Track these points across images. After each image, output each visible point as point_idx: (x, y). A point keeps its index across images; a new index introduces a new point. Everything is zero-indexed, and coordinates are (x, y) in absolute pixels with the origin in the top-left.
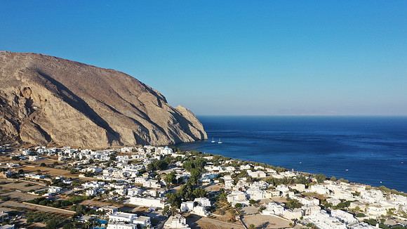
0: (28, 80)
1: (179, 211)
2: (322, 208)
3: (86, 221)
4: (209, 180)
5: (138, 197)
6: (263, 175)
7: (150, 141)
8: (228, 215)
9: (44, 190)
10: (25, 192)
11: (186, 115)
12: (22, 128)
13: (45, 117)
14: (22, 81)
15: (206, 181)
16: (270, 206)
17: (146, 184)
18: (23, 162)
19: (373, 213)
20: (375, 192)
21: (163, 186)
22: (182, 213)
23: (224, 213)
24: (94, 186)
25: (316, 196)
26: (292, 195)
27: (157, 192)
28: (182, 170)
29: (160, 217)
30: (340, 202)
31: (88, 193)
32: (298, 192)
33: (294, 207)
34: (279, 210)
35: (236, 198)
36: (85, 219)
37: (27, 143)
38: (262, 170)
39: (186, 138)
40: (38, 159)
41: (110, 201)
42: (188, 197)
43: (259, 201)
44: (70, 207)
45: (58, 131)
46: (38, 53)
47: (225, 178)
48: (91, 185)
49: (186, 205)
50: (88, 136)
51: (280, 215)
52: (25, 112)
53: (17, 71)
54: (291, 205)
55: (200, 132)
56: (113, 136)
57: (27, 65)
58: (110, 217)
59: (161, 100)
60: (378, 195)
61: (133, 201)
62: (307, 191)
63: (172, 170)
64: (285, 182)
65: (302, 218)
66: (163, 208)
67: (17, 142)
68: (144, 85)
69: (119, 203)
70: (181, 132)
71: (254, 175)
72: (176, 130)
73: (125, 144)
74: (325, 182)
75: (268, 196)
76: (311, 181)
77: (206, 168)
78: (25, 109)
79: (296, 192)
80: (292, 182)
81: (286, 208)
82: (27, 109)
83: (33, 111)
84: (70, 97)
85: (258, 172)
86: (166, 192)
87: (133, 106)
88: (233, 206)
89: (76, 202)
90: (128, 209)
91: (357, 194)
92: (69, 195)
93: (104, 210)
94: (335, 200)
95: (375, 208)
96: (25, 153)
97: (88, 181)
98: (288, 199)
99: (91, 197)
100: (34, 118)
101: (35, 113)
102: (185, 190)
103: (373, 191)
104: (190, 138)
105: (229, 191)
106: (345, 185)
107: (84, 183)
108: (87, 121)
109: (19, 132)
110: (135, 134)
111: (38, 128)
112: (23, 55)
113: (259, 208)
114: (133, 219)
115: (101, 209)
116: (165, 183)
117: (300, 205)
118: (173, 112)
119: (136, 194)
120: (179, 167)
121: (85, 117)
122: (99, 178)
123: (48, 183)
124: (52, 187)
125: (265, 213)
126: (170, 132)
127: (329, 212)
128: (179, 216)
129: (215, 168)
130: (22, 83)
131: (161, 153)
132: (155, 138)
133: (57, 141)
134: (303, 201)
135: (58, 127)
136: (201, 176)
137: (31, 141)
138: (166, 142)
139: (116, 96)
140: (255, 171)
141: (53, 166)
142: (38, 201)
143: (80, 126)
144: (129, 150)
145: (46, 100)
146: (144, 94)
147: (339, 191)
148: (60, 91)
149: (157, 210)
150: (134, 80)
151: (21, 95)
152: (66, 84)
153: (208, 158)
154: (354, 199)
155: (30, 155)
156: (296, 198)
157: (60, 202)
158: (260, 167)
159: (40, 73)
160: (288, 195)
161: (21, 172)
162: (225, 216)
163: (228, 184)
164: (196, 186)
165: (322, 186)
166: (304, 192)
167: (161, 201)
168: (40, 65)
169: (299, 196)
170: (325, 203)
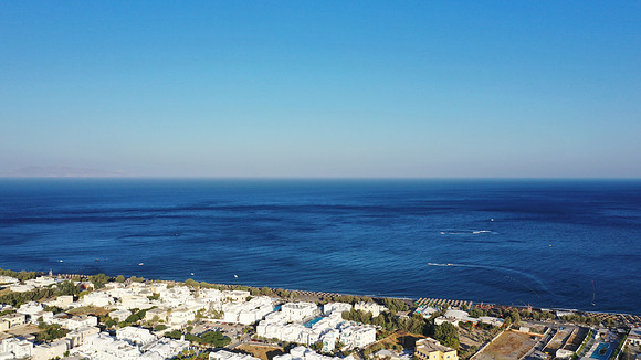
2: (103, 329)
16: (6, 346)
25: (92, 311)
26: (49, 318)
30: (130, 313)
32: (59, 310)
33: (53, 338)
34: (25, 349)
54: (47, 335)
60: (183, 293)
62: (77, 305)
65: (67, 354)
74: (107, 285)
76: (83, 287)
80: (50, 294)
81: (36, 343)
91: (155, 297)
94: (122, 312)
95: (179, 313)
98: (42, 325)
103: (177, 289)
106: (137, 286)
117: (64, 332)
127: (113, 334)
147: (127, 296)
154: (150, 306)
156: (56, 321)
160: (41, 319)
165: (101, 294)
166: (71, 308)
169: (63, 317)
170: (107, 319)
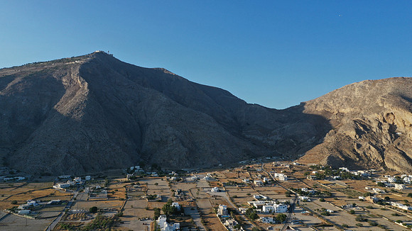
0: (391, 105)
12: (387, 154)
13: (410, 143)
14: (385, 107)
18: (388, 189)
37: (393, 170)
40: (405, 188)
46: (400, 77)
52: (389, 138)
53: (380, 97)
57: (389, 90)
67: (382, 168)
78: (388, 135)
82: (391, 135)
83: (397, 137)
96: (390, 180)
100: (399, 144)
109: (383, 158)
111: (403, 154)
137: (396, 168)
151: (384, 121)
155: (396, 183)
159: (404, 97)
161: (388, 199)
168: (403, 89)
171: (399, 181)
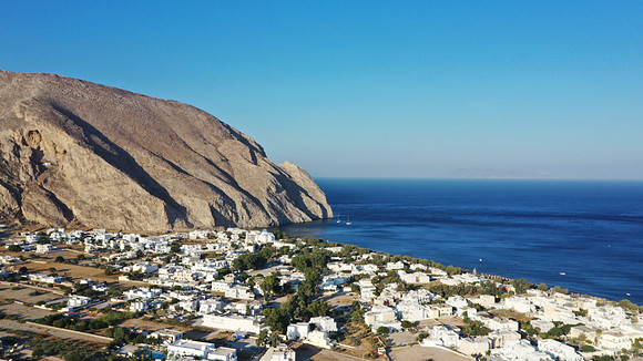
0: (36, 117)
1: (285, 339)
2: (524, 336)
3: (130, 354)
4: (335, 287)
5: (217, 314)
6: (424, 279)
7: (237, 220)
8: (366, 346)
9: (61, 301)
10: (30, 305)
11: (298, 178)
12: (26, 198)
13: (63, 180)
14: (26, 120)
15: (329, 288)
16: (436, 332)
17: (230, 293)
18: (26, 255)
19: (609, 345)
20: (613, 309)
21: (258, 296)
22: (288, 343)
23: (359, 343)
24: (144, 296)
25: (513, 315)
26: (473, 314)
27: (248, 307)
28: (290, 269)
29: (253, 348)
30: (553, 326)
31: (135, 308)
32: (482, 308)
33: (476, 334)
34: (452, 339)
35: (379, 317)
36: (129, 350)
37: (34, 223)
38: (423, 271)
39: (297, 216)
40: (51, 250)
41: (170, 321)
42: (300, 315)
43: (417, 323)
44: (104, 331)
45: (85, 203)
46: (52, 74)
47: (362, 283)
48: (139, 294)
49: (296, 328)
50: (134, 212)
51: (452, 348)
52: (31, 171)
53: (18, 102)
54: (471, 330)
55: (321, 205)
56: (176, 212)
57: (34, 93)
58: (170, 348)
59: (256, 152)
60: (617, 314)
61: (208, 321)
62: (498, 307)
63: (274, 269)
64: (461, 291)
65: (488, 353)
66: (258, 333)
67: (17, 221)
68: (228, 127)
69: (186, 325)
70: (290, 206)
71: (409, 279)
72: (280, 203)
73: (196, 225)
74: (528, 291)
75: (432, 313)
76: (505, 290)
77: (330, 266)
78: (30, 166)
79: (480, 308)
80: (474, 291)
81: (462, 335)
82: (33, 167)
83: (43, 169)
84: (105, 146)
85: (417, 274)
86: (264, 307)
87: (210, 162)
88: (374, 331)
89: (114, 322)
90: (199, 334)
91: (582, 313)
92: (102, 310)
93: (160, 337)
94: (545, 323)
95: (611, 338)
96: (30, 239)
97: (134, 288)
98: (467, 320)
99: (139, 314)
100: (46, 181)
101: (46, 174)
102: (294, 303)
103: (610, 308)
104: (304, 215)
105: (368, 306)
106: (561, 298)
107: (127, 290)
108: (133, 186)
109: (20, 204)
110: (212, 208)
111: (52, 197)
112: (27, 77)
113: (417, 335)
114: (207, 352)
115: (155, 335)
116: (261, 292)
117: (486, 331)
118: (276, 172)
119: (213, 309)
120: (285, 264)
121: (129, 180)
122: (152, 282)
123: (68, 291)
124: (75, 297)
125: (427, 343)
126: (271, 206)
127: (534, 343)
128: (285, 347)
129: (345, 267)
130: (26, 124)
131: (256, 240)
132: (246, 216)
133: (83, 219)
134: (492, 324)
135: (85, 196)
136: (321, 280)
137: (40, 219)
138: (264, 222)
139: (182, 146)
140: (412, 272)
141: (76, 262)
142: (51, 321)
143: (122, 195)
144: (202, 235)
145: (65, 152)
146: (227, 142)
147: (551, 307)
148: (89, 137)
149: (247, 337)
150: (211, 119)
151: (24, 143)
152: (98, 126)
153: (335, 250)
154: (576, 322)
155: (38, 243)
156: (479, 319)
157: (87, 321)
158: (421, 266)
159: (56, 107)
160: (465, 314)
161: (24, 271)
162: (360, 347)
163: (366, 294)
164: (313, 297)
165: (523, 299)
166: (493, 308)
167: (255, 322)
168: (55, 93)
169: (486, 316)
170: (528, 327)
171: (43, 239)
